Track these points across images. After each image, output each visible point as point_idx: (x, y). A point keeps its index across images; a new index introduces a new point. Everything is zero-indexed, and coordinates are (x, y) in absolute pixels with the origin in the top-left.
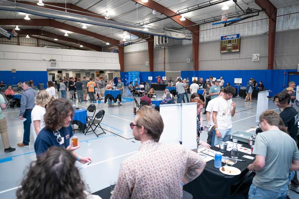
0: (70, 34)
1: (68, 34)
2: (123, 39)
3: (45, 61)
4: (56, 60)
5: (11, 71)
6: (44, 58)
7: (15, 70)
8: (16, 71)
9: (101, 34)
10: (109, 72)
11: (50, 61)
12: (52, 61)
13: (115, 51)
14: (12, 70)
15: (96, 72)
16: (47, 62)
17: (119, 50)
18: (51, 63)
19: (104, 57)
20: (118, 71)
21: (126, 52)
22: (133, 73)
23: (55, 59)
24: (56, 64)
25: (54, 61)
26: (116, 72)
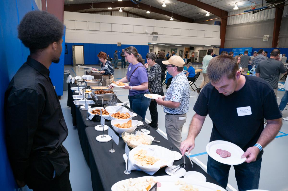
0: (168, 4)
1: (166, 4)
2: (235, 7)
3: (147, 34)
4: (159, 34)
5: (117, 45)
6: (147, 31)
7: (120, 43)
8: (122, 45)
9: (205, 3)
10: (201, 49)
11: (152, 34)
12: (154, 34)
13: (217, 23)
14: (118, 43)
15: (185, 48)
16: (149, 35)
17: (221, 22)
18: (154, 36)
19: (205, 31)
20: (217, 47)
21: (230, 24)
22: (240, 50)
23: (157, 32)
24: (158, 38)
25: (156, 34)
26: (215, 48)
